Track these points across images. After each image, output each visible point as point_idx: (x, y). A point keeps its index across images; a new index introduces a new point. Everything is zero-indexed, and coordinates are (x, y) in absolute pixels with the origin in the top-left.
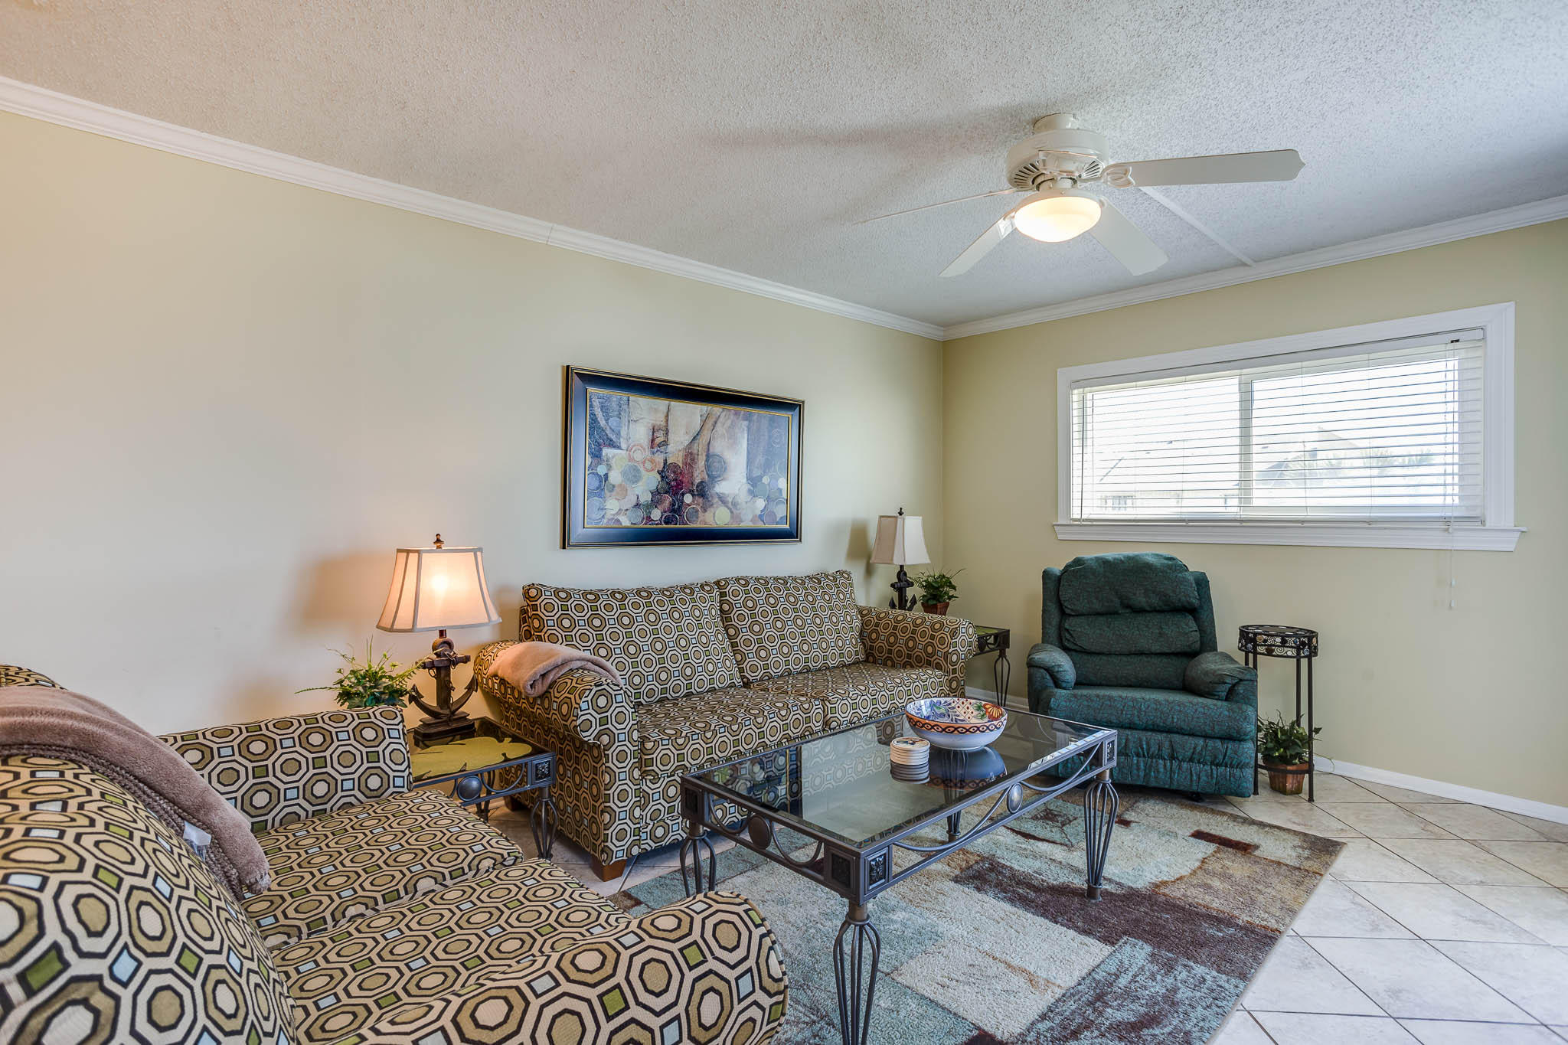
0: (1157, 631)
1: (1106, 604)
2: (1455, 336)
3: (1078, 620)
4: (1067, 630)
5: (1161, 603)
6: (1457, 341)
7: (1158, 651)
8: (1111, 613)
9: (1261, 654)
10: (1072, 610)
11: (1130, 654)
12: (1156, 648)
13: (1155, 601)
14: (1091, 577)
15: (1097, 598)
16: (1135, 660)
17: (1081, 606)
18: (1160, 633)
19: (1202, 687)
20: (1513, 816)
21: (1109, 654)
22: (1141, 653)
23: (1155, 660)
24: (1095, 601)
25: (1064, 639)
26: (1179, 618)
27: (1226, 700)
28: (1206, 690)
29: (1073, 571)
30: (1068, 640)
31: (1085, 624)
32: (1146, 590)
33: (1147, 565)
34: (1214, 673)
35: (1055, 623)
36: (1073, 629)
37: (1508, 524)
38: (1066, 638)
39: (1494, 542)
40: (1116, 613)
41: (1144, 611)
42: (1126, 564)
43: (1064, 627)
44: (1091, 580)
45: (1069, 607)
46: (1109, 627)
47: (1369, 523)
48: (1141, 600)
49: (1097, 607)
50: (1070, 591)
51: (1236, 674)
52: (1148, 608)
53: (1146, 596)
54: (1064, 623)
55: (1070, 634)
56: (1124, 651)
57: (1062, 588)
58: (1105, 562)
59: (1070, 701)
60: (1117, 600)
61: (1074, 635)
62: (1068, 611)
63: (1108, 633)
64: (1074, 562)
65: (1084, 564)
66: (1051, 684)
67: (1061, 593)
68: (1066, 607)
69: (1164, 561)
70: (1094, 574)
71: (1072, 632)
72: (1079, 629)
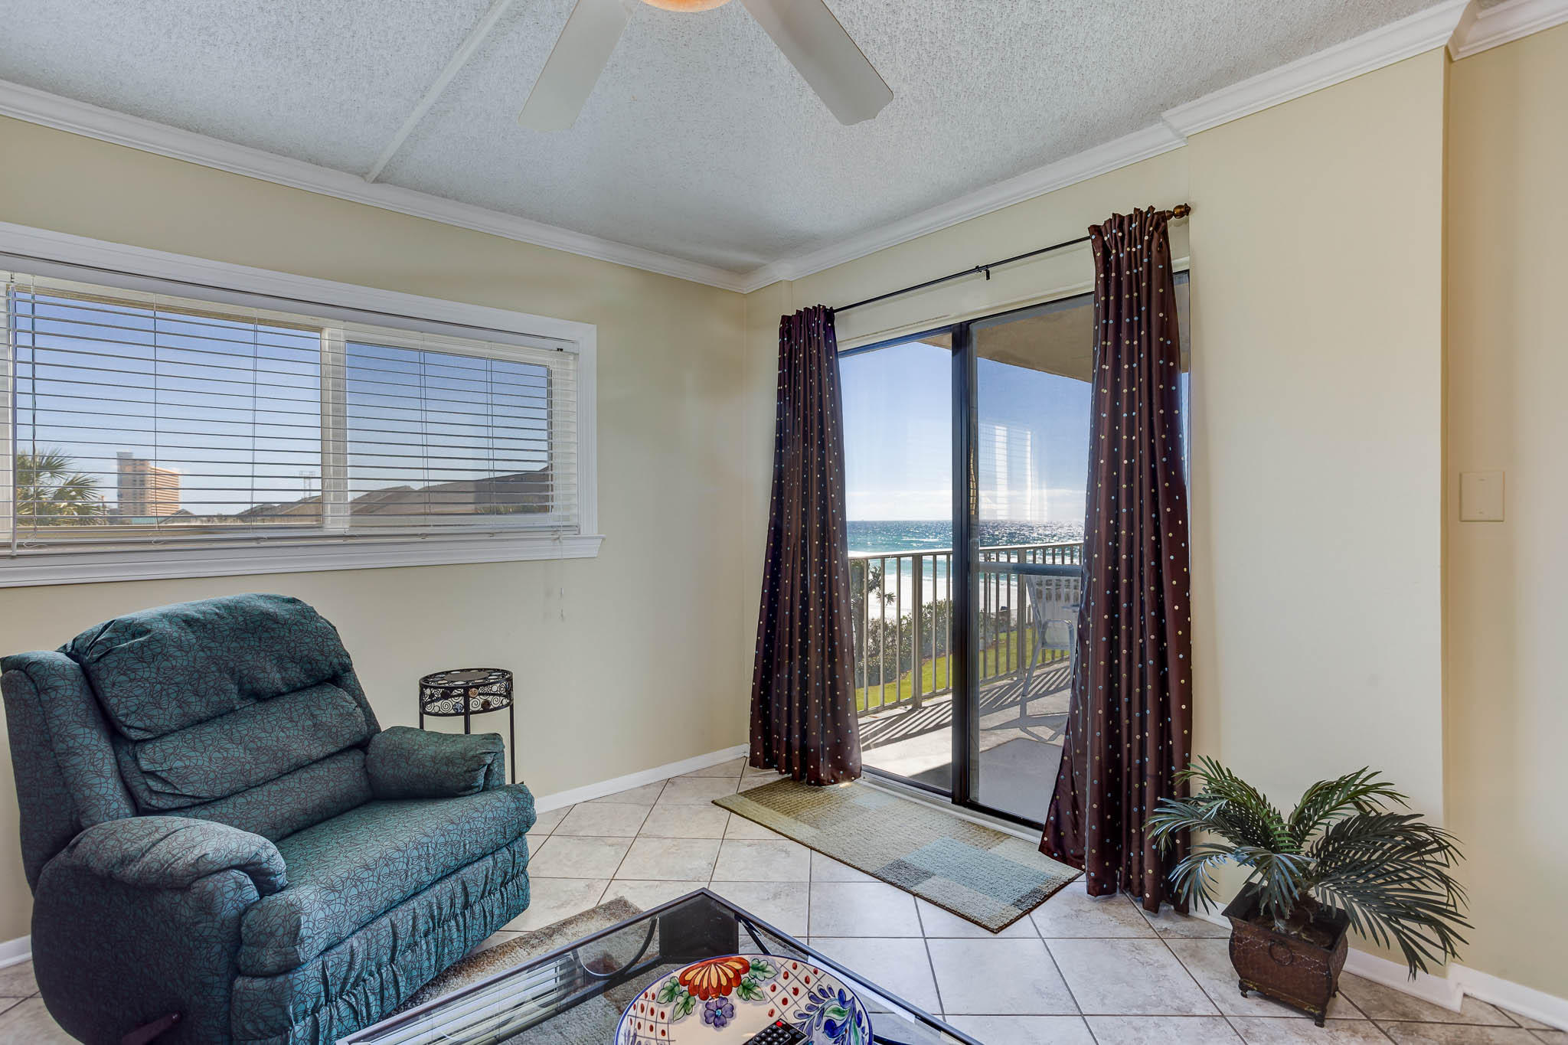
0: (310, 723)
1: (215, 698)
2: (560, 345)
3: (169, 744)
4: (152, 774)
5: (303, 676)
6: (562, 350)
7: (321, 755)
8: (222, 714)
9: (475, 712)
10: (145, 730)
11: (282, 774)
12: (317, 751)
13: (295, 673)
14: (178, 654)
15: (196, 693)
16: (291, 782)
17: (168, 714)
18: (315, 725)
19: (448, 784)
20: (604, 800)
21: (249, 787)
22: (299, 767)
23: (320, 771)
24: (193, 699)
25: (146, 795)
26: (330, 693)
27: (485, 789)
28: (462, 784)
29: (130, 649)
30: (157, 793)
31: (184, 751)
32: (280, 659)
33: (267, 616)
34: (463, 756)
35: (108, 766)
36: (165, 767)
37: (595, 533)
38: (151, 791)
39: (591, 549)
40: (233, 710)
41: (279, 694)
42: (230, 620)
43: (140, 769)
44: (180, 661)
45: (138, 724)
46: (232, 741)
47: (492, 534)
48: (273, 677)
49: (198, 708)
50: (138, 692)
51: (491, 748)
52: (284, 690)
53: (282, 668)
54: (136, 759)
55: (165, 781)
56: (273, 773)
57: (115, 691)
58: (189, 622)
59: (329, 903)
60: (233, 688)
61: (171, 779)
62: (134, 734)
63: (238, 752)
64: (115, 630)
65: (148, 631)
66: (252, 894)
67: (114, 701)
68: (129, 727)
69: (290, 606)
70: (180, 648)
71: (164, 775)
72: (179, 764)
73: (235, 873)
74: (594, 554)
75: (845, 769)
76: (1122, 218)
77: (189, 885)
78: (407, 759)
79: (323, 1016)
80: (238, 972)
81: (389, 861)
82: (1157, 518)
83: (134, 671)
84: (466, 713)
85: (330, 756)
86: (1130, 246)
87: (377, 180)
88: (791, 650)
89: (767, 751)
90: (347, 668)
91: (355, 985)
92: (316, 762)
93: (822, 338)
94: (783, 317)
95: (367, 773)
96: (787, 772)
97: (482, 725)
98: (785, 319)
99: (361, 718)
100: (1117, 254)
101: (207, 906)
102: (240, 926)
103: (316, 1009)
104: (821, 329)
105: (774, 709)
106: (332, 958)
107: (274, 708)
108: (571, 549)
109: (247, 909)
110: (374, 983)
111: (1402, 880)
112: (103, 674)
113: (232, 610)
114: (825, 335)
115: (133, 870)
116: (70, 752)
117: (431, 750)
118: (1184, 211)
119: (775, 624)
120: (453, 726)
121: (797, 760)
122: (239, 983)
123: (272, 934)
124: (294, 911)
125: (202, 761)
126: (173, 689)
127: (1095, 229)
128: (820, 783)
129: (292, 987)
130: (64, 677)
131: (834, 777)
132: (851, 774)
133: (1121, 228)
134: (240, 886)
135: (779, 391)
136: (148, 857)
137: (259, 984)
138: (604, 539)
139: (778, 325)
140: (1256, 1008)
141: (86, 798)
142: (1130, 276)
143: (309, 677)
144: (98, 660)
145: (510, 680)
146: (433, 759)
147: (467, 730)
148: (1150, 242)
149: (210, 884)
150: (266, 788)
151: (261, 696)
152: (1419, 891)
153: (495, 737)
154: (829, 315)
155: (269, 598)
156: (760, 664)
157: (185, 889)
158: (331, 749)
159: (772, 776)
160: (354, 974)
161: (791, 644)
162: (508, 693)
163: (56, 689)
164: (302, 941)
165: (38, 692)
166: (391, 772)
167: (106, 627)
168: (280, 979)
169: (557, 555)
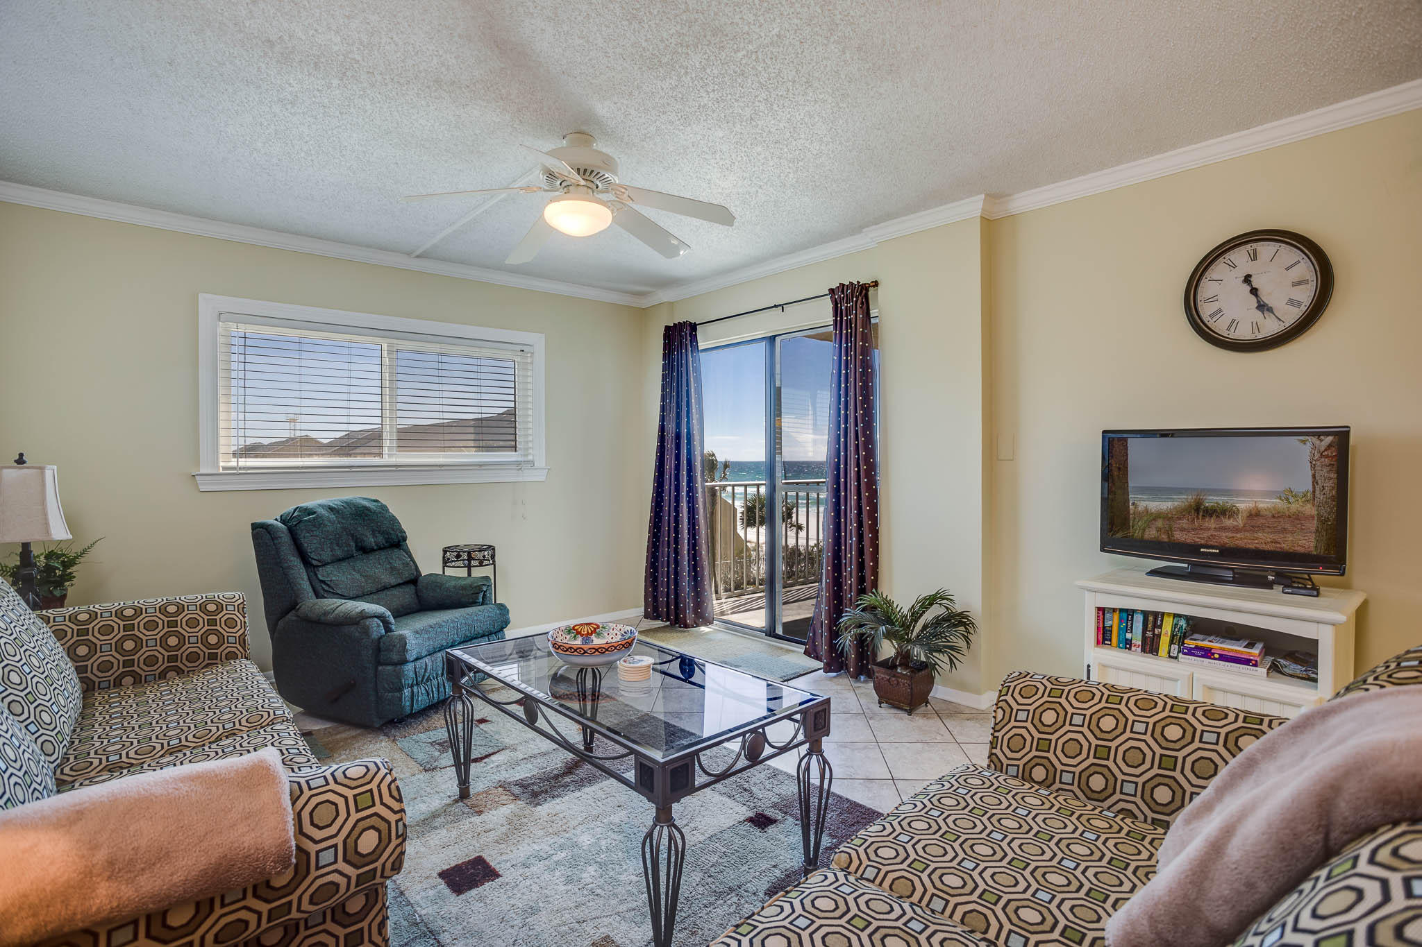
0: (389, 566)
1: (346, 548)
2: (522, 348)
3: (329, 568)
4: (322, 580)
5: (384, 542)
6: (523, 351)
7: (395, 584)
8: (348, 558)
9: (474, 566)
10: (318, 560)
12: (393, 581)
13: (380, 539)
14: (329, 524)
15: (338, 545)
17: (326, 555)
18: (391, 567)
22: (385, 588)
23: (395, 592)
24: (336, 548)
25: (322, 591)
26: (396, 553)
27: (483, 604)
28: (471, 600)
29: (309, 521)
30: (326, 591)
31: (335, 573)
32: (373, 531)
33: (365, 508)
34: (471, 586)
35: (305, 577)
36: (329, 579)
37: (543, 465)
38: (324, 590)
39: (538, 476)
40: (353, 556)
41: (373, 550)
42: (348, 509)
43: (319, 579)
44: (330, 528)
45: (315, 557)
46: (354, 570)
47: (481, 466)
48: (371, 541)
49: (339, 553)
50: (315, 541)
51: (486, 583)
52: (375, 548)
53: (374, 536)
54: (316, 575)
55: (328, 585)
56: (374, 590)
57: (306, 540)
58: (331, 509)
59: (417, 638)
60: (352, 544)
61: (332, 585)
62: (315, 563)
63: (358, 576)
64: (300, 511)
65: (315, 513)
66: (383, 631)
67: (306, 545)
68: (312, 559)
69: (375, 503)
70: (330, 521)
71: (329, 583)
72: (334, 578)
73: (376, 619)
74: (543, 479)
75: (702, 618)
76: (844, 285)
77: (359, 622)
78: (440, 587)
79: (415, 689)
80: (379, 663)
81: (440, 626)
82: (858, 459)
83: (312, 531)
84: (469, 567)
85: (399, 585)
86: (847, 303)
87: (418, 257)
88: (668, 541)
89: (655, 609)
90: (405, 539)
91: (427, 681)
92: (393, 587)
93: (688, 342)
94: (666, 326)
95: (417, 595)
96: (668, 620)
97: (478, 572)
98: (667, 328)
99: (413, 567)
100: (841, 307)
101: (366, 631)
102: (380, 643)
103: (412, 686)
104: (688, 335)
105: (660, 582)
106: (418, 664)
107: (372, 557)
108: (528, 476)
109: (382, 637)
110: (435, 682)
111: (942, 637)
112: (299, 532)
113: (348, 504)
114: (691, 340)
115: (331, 617)
116: (289, 567)
117: (453, 583)
118: (876, 284)
119: (660, 527)
120: (462, 573)
121: (672, 612)
122: (380, 668)
123: (395, 646)
124: (403, 639)
125: (343, 578)
126: (328, 542)
127: (832, 291)
128: (686, 626)
129: (403, 671)
130: (283, 532)
131: (695, 623)
132: (708, 622)
133: (843, 292)
134: (378, 626)
135: (663, 375)
136: (336, 612)
137: (389, 668)
138: (549, 469)
139: (663, 332)
140: (886, 712)
141: (299, 590)
142: (847, 320)
143: (387, 542)
144: (296, 525)
145: (494, 549)
146: (455, 587)
147: (469, 574)
148: (857, 301)
149: (368, 622)
150: (371, 596)
151: (365, 550)
152: (949, 641)
153: (487, 578)
154: (693, 327)
155: (364, 499)
156: (650, 552)
157: (357, 623)
158: (400, 581)
159: (659, 624)
160: (427, 674)
161: (669, 538)
162: (493, 557)
163: (281, 537)
164: (407, 651)
165: (273, 539)
166: (431, 594)
167: (295, 510)
168: (399, 667)
169: (520, 479)
